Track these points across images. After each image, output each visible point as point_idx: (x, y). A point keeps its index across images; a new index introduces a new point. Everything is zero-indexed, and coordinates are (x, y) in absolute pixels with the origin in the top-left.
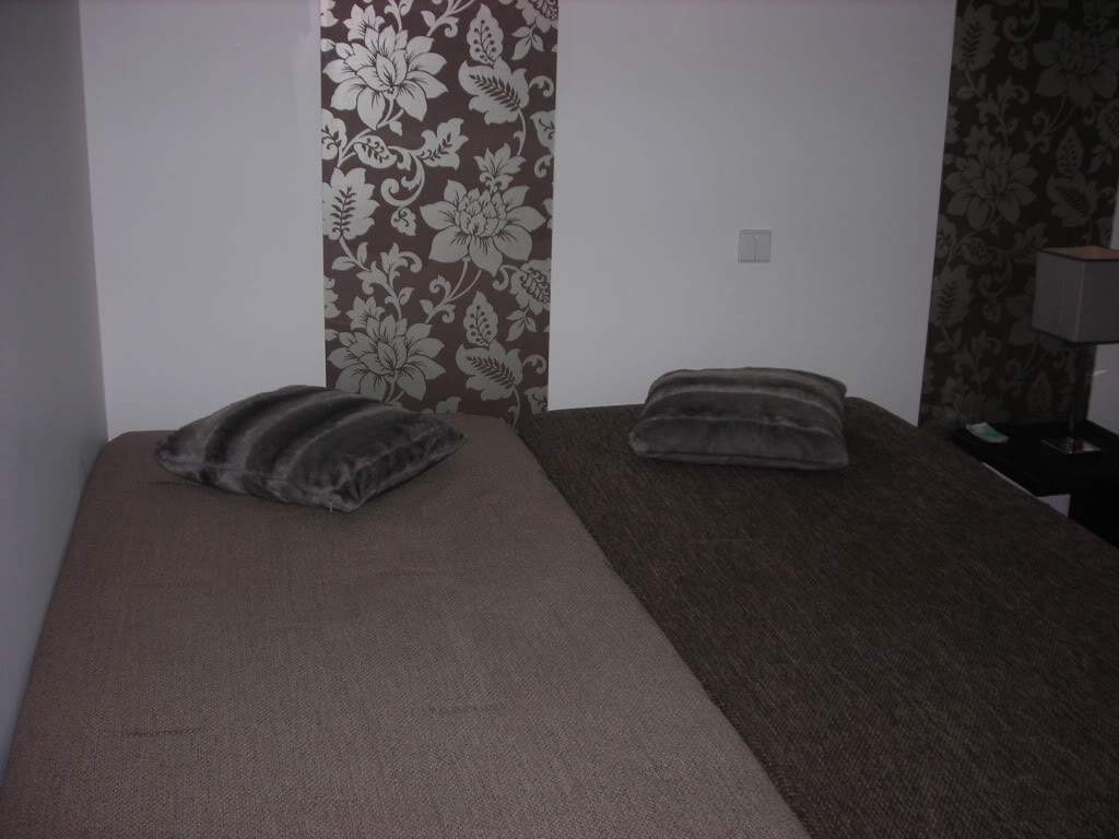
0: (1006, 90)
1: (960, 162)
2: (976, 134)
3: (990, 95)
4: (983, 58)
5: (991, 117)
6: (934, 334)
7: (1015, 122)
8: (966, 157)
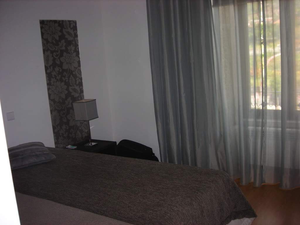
0: (57, 69)
1: (51, 87)
2: (53, 80)
3: (54, 71)
4: (51, 63)
5: (55, 75)
6: (54, 128)
7: (60, 76)
8: (52, 86)
